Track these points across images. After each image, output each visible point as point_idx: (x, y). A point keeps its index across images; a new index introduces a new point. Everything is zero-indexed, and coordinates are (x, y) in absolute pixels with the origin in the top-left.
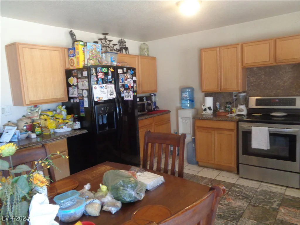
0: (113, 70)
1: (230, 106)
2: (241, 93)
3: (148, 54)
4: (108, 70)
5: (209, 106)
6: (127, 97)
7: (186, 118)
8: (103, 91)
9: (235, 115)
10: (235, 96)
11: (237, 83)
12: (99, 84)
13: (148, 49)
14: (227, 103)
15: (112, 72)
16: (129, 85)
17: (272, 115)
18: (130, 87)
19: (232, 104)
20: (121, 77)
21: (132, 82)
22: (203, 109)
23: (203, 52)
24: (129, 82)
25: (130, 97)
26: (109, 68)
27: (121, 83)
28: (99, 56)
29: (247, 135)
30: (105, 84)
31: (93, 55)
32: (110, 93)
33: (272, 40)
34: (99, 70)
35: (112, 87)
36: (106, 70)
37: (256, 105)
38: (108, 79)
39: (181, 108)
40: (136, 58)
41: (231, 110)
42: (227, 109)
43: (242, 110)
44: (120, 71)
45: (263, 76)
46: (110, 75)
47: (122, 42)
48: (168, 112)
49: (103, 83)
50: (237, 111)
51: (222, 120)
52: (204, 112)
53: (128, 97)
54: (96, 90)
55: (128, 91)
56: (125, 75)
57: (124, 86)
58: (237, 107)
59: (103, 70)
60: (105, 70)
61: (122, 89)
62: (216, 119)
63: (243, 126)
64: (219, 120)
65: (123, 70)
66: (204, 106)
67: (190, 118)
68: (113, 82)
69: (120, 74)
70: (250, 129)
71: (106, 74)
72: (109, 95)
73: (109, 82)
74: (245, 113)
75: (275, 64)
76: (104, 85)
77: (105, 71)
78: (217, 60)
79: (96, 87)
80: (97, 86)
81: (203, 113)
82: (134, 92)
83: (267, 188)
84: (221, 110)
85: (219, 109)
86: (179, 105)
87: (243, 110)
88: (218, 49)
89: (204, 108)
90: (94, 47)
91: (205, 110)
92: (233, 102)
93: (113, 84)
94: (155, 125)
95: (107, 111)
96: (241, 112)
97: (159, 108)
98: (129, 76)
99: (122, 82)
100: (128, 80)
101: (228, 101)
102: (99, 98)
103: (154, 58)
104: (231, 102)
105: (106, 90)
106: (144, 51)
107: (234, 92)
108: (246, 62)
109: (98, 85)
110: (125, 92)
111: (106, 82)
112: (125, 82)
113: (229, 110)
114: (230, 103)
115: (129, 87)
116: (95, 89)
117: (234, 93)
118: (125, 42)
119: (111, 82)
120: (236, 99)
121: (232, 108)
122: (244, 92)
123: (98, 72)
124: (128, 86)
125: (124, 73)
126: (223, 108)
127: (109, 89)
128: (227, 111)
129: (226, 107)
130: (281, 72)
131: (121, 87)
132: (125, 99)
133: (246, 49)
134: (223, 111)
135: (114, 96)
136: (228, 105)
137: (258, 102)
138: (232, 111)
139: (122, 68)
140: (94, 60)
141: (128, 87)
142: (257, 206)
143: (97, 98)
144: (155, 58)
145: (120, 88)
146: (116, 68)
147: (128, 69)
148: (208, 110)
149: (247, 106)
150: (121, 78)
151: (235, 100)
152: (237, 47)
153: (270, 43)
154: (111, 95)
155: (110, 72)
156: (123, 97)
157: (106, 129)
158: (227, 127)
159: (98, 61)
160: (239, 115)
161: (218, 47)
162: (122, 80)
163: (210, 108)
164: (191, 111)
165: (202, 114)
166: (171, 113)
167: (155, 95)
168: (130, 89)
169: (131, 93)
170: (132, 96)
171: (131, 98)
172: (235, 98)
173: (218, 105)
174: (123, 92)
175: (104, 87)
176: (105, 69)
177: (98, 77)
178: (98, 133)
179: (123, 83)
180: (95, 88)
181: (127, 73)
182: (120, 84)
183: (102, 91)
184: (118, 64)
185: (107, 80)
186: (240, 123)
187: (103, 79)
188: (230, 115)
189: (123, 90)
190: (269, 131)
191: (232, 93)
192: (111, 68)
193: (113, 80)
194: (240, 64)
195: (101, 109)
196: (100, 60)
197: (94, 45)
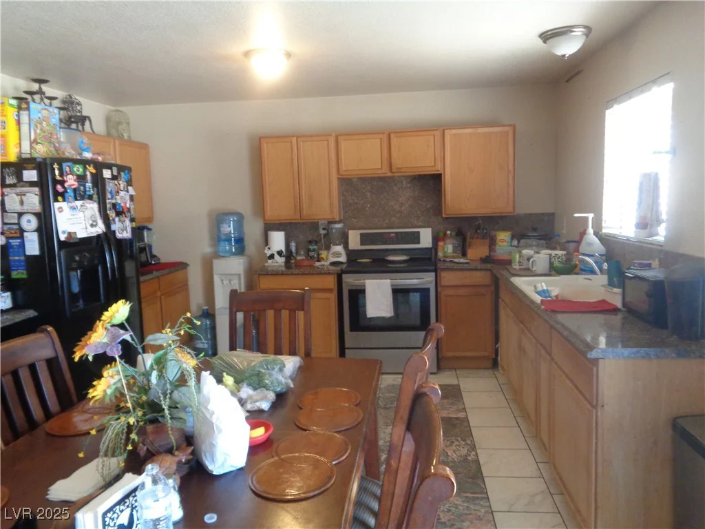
0: (94, 171)
1: (315, 247)
2: (335, 222)
3: (129, 137)
4: (85, 168)
5: (278, 249)
6: (121, 232)
7: (230, 276)
8: (76, 217)
9: (329, 263)
10: (324, 229)
11: (331, 205)
12: (66, 199)
13: (128, 124)
14: (310, 242)
15: (91, 173)
16: (123, 205)
17: (388, 260)
18: (125, 210)
19: (319, 244)
20: (110, 186)
21: (128, 198)
22: (268, 255)
23: (265, 145)
24: (123, 199)
25: (125, 231)
26: (87, 166)
27: (109, 199)
28: (55, 137)
29: (357, 296)
30: (80, 200)
31: (44, 132)
32: (91, 222)
33: (384, 133)
34: (68, 169)
35: (93, 207)
36: (81, 170)
37: (362, 244)
38: (85, 191)
39: (217, 255)
40: (112, 145)
41: (318, 255)
42: (311, 254)
43: (338, 254)
44: (107, 174)
45: (368, 194)
46: (89, 181)
47: (72, 103)
48: (181, 266)
49: (76, 199)
50: (330, 256)
51: (311, 272)
52: (270, 261)
53: (123, 231)
54: (62, 213)
55: (122, 219)
56: (116, 182)
57: (114, 206)
58: (328, 248)
59: (75, 169)
60: (78, 169)
61: (112, 214)
62: (300, 273)
63: (350, 280)
64: (306, 274)
65: (112, 172)
66: (269, 248)
67: (239, 275)
68: (95, 197)
69: (107, 180)
70: (362, 286)
71: (81, 179)
72: (89, 227)
73: (86, 197)
74: (343, 259)
75: (389, 174)
76: (78, 203)
77: (78, 171)
78: (292, 159)
79: (61, 208)
80: (64, 205)
81: (267, 262)
82: (132, 220)
83: (394, 380)
84: (300, 255)
85: (294, 255)
86: (208, 250)
87: (340, 254)
88: (294, 140)
89: (268, 253)
90: (45, 112)
91: (272, 257)
92: (321, 240)
93: (95, 201)
94: (162, 295)
95: (86, 263)
96: (338, 257)
97: (159, 259)
98: (122, 185)
99: (112, 198)
100: (122, 193)
101: (310, 238)
102: (70, 233)
103: (144, 147)
104: (318, 240)
105: (81, 214)
106: (120, 128)
107: (320, 223)
108: (344, 169)
109: (65, 203)
110: (117, 219)
111: (82, 198)
112: (116, 199)
113: (315, 255)
114: (316, 242)
115: (123, 209)
116: (60, 212)
117: (322, 224)
118: (79, 104)
119: (90, 198)
120: (325, 235)
121: (321, 252)
122: (340, 222)
123: (65, 174)
124: (122, 207)
125: (114, 178)
126: (302, 253)
127: (88, 213)
128: (311, 257)
129: (309, 250)
130: (395, 188)
131: (110, 210)
132: (119, 236)
133: (343, 145)
134: (304, 257)
135: (100, 228)
136: (312, 245)
137: (365, 239)
138: (321, 256)
139: (109, 167)
140: (46, 143)
141: (121, 210)
142: (390, 407)
143: (64, 232)
144: (146, 145)
145: (108, 212)
146: (99, 166)
147: (121, 168)
148: (277, 257)
149: (346, 246)
150: (110, 189)
151: (324, 237)
152: (328, 140)
153: (381, 139)
154: (92, 226)
155: (88, 173)
156: (114, 232)
157: (78, 306)
158: (320, 286)
159: (55, 147)
160: (333, 264)
161: (294, 136)
162: (111, 193)
163: (280, 253)
164: (242, 261)
165: (266, 264)
166: (189, 268)
167: (149, 229)
168: (124, 213)
169: (128, 222)
170: (129, 229)
171: (127, 235)
172: (323, 232)
173: (293, 246)
174: (114, 220)
175: (79, 207)
176: (78, 166)
177: (66, 185)
178: (68, 314)
179: (114, 201)
180: (61, 210)
181: (119, 177)
182: (108, 201)
183: (74, 217)
184: (95, 157)
185: (83, 192)
186: (344, 276)
187: (75, 190)
188: (317, 264)
189: (114, 215)
190: (392, 285)
191: (318, 225)
192: (90, 166)
193: (95, 193)
194: (334, 170)
195: (74, 258)
196: (57, 145)
197: (45, 109)
